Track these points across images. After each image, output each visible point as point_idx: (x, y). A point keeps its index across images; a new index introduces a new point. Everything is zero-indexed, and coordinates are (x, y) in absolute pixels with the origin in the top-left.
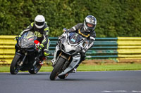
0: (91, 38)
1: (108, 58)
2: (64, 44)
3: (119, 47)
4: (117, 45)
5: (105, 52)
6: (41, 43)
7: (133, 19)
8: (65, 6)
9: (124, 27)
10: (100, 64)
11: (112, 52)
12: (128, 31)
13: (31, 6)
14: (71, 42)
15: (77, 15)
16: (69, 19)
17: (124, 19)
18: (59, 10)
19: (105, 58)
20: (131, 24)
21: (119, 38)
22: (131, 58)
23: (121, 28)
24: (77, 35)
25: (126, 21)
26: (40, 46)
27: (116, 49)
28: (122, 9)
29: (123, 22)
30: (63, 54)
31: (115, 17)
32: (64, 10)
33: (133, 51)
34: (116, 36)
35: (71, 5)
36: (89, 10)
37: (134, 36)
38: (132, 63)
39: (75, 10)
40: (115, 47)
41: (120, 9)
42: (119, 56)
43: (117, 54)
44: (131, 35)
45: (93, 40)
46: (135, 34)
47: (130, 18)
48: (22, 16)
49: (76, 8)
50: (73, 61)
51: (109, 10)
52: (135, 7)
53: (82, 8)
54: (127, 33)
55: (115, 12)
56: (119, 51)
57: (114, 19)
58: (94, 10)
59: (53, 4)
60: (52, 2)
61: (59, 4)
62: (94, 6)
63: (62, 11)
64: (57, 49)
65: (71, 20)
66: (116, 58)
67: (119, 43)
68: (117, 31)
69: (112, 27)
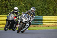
0: (33, 16)
1: (39, 24)
2: (23, 19)
3: (43, 20)
4: (42, 19)
5: (37, 22)
6: (16, 18)
7: (49, 8)
8: (22, 3)
9: (45, 12)
10: (36, 27)
11: (40, 22)
12: (47, 13)
13: (8, 3)
14: (25, 18)
15: (26, 7)
16: (23, 8)
17: (45, 8)
18: (19, 5)
19: (38, 24)
20: (48, 10)
21: (43, 16)
22: (48, 24)
23: (44, 12)
24: (27, 15)
25: (46, 9)
26: (16, 19)
27: (42, 21)
28: (45, 4)
29: (45, 10)
30: (22, 23)
31: (42, 8)
32: (21, 5)
33: (49, 22)
34: (42, 16)
35: (24, 3)
36: (31, 5)
37: (49, 15)
38: (48, 26)
39: (25, 5)
40: (42, 20)
41: (44, 4)
42: (43, 23)
43: (42, 23)
44: (48, 15)
45: (34, 17)
46: (50, 15)
47: (48, 8)
48: (4, 7)
49: (26, 4)
50: (26, 25)
51: (39, 5)
52: (50, 3)
53: (28, 4)
54: (47, 14)
55: (42, 6)
56: (43, 22)
57: (41, 8)
58: (33, 5)
59: (17, 2)
60: (16, 1)
61: (19, 2)
62: (33, 3)
63: (20, 5)
64: (20, 20)
65: (24, 9)
66: (42, 24)
67: (43, 18)
68: (42, 13)
69: (40, 12)
